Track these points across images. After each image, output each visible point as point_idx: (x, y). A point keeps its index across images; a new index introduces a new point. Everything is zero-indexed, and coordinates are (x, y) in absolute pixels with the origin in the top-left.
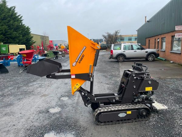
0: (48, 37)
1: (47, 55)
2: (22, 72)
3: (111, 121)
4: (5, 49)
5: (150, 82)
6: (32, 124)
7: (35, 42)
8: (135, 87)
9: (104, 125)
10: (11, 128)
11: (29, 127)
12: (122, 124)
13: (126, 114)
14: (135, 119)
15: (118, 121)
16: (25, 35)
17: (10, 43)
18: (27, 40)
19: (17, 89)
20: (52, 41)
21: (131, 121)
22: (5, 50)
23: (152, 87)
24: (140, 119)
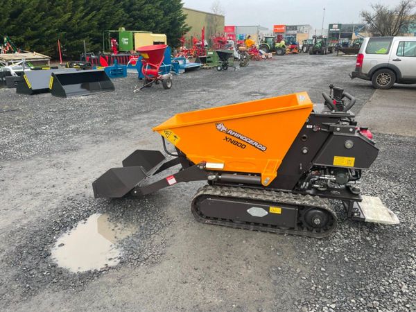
0: (224, 17)
1: (207, 59)
2: (139, 92)
3: (231, 221)
4: (126, 41)
5: (349, 144)
6: (83, 190)
7: (191, 28)
8: (305, 151)
9: (210, 224)
10: (46, 189)
11: (74, 195)
12: (255, 232)
13: (267, 213)
14: (292, 229)
15: (248, 223)
16: (170, 11)
17: (139, 29)
18: (172, 23)
19: (107, 123)
20: (233, 28)
21: (278, 231)
22: (127, 43)
23: (354, 159)
24: (305, 232)
